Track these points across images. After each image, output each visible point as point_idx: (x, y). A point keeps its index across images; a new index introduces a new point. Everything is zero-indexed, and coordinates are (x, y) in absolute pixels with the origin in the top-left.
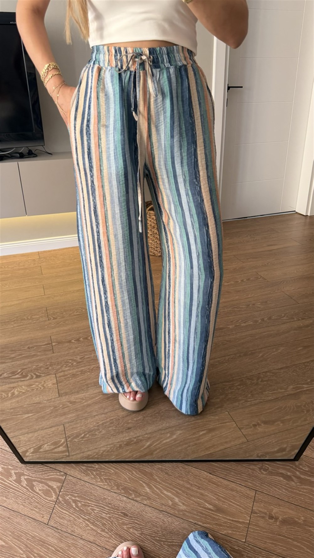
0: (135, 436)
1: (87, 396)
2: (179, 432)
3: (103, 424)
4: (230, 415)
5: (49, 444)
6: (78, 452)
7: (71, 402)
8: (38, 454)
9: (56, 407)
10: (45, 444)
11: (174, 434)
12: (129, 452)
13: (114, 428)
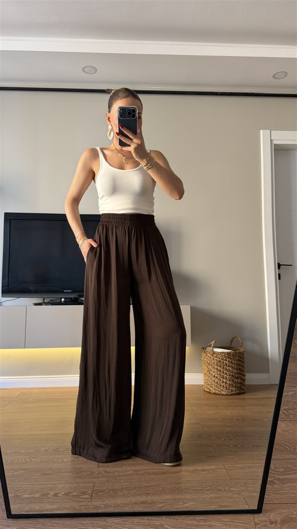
0: (151, 499)
1: (120, 470)
2: (191, 503)
3: (127, 488)
4: (245, 500)
5: (78, 492)
6: (99, 500)
7: (105, 472)
8: (67, 496)
9: (92, 472)
10: (75, 492)
11: (187, 504)
12: (142, 507)
13: (135, 492)
